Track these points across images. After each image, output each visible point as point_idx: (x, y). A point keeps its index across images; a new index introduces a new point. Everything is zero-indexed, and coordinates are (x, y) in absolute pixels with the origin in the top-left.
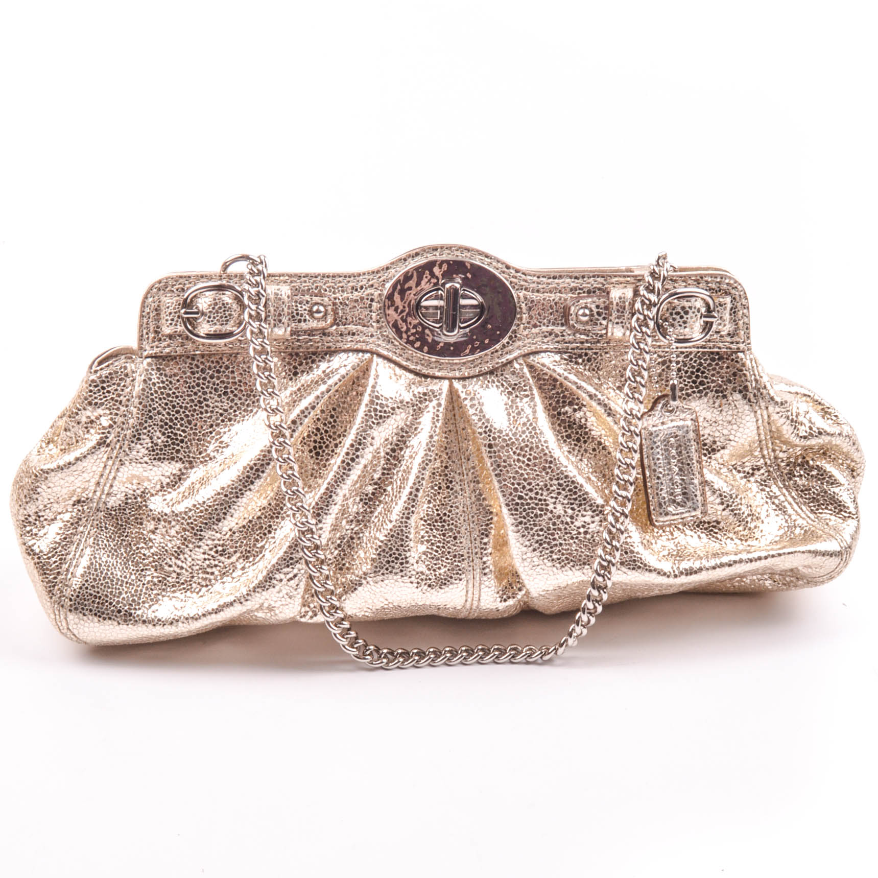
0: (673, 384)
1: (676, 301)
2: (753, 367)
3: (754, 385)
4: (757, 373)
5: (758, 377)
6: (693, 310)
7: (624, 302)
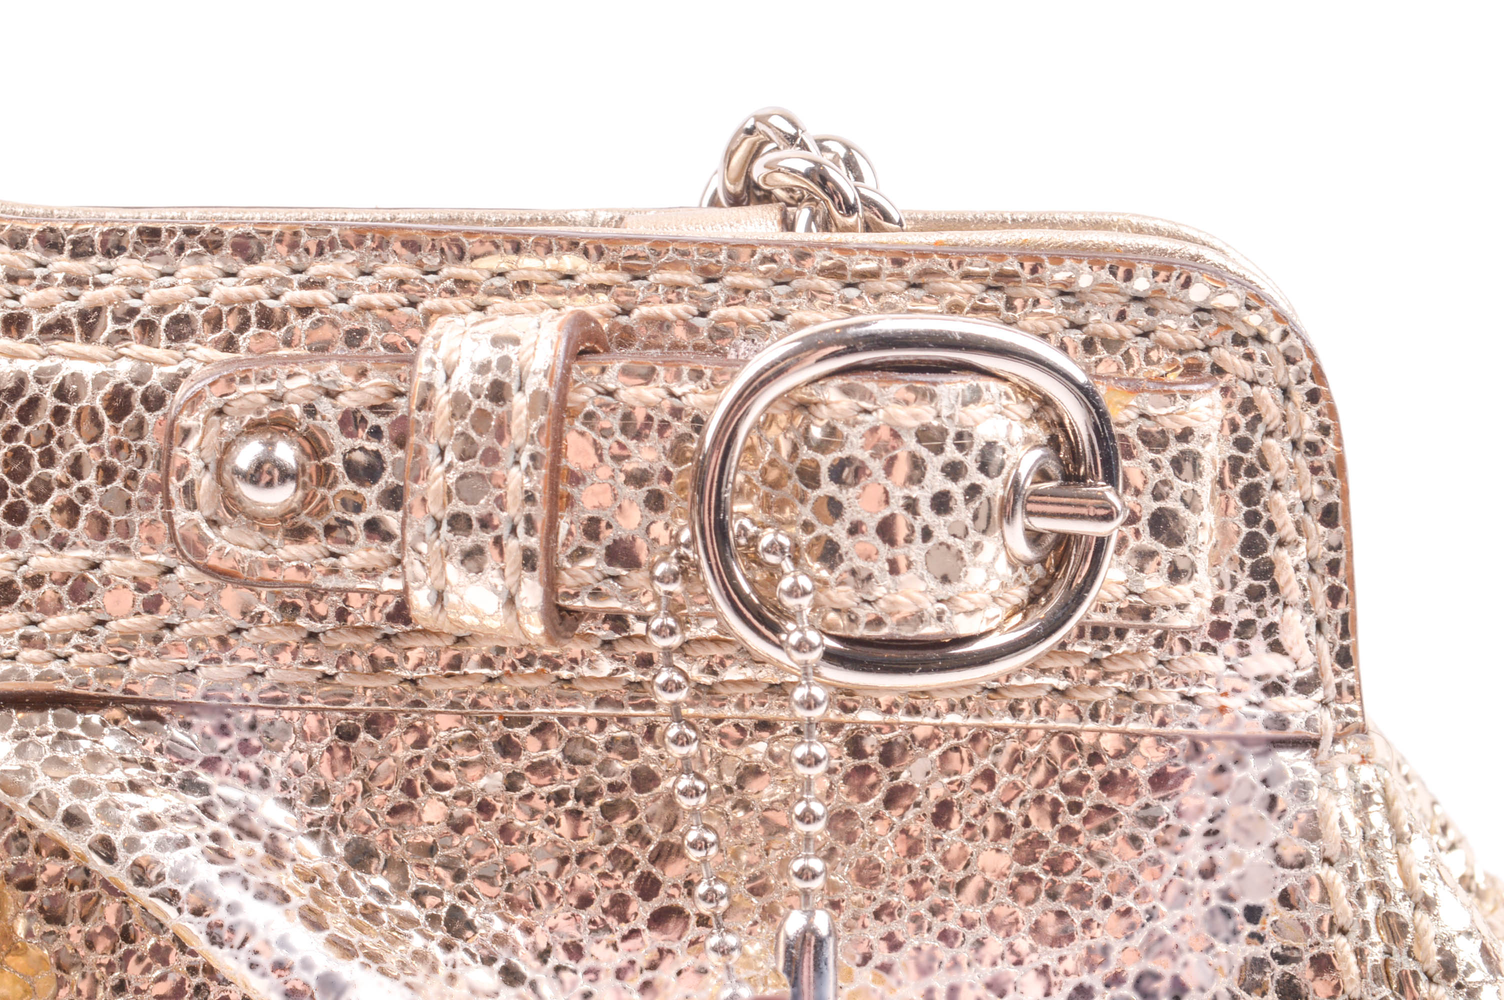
0: (809, 930)
1: (831, 393)
2: (1371, 843)
3: (1375, 955)
4: (1395, 882)
5: (1404, 910)
6: (951, 453)
7: (498, 393)
